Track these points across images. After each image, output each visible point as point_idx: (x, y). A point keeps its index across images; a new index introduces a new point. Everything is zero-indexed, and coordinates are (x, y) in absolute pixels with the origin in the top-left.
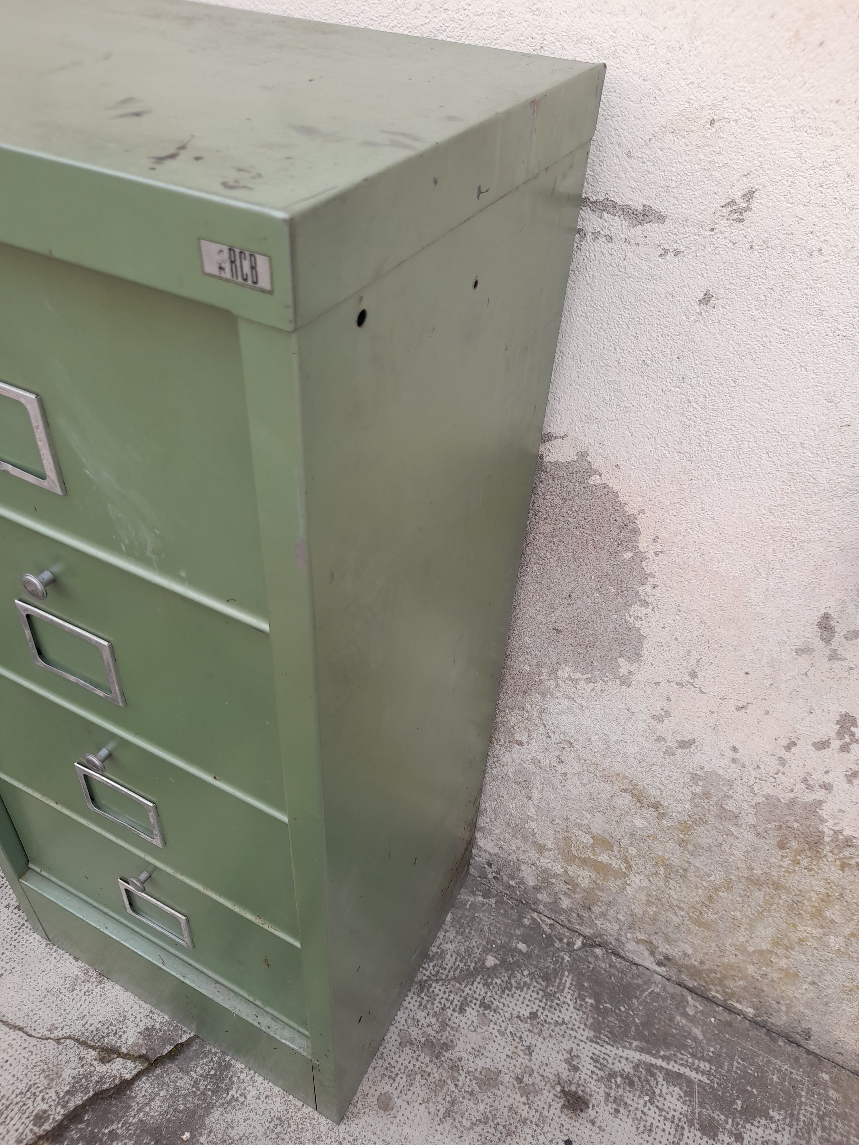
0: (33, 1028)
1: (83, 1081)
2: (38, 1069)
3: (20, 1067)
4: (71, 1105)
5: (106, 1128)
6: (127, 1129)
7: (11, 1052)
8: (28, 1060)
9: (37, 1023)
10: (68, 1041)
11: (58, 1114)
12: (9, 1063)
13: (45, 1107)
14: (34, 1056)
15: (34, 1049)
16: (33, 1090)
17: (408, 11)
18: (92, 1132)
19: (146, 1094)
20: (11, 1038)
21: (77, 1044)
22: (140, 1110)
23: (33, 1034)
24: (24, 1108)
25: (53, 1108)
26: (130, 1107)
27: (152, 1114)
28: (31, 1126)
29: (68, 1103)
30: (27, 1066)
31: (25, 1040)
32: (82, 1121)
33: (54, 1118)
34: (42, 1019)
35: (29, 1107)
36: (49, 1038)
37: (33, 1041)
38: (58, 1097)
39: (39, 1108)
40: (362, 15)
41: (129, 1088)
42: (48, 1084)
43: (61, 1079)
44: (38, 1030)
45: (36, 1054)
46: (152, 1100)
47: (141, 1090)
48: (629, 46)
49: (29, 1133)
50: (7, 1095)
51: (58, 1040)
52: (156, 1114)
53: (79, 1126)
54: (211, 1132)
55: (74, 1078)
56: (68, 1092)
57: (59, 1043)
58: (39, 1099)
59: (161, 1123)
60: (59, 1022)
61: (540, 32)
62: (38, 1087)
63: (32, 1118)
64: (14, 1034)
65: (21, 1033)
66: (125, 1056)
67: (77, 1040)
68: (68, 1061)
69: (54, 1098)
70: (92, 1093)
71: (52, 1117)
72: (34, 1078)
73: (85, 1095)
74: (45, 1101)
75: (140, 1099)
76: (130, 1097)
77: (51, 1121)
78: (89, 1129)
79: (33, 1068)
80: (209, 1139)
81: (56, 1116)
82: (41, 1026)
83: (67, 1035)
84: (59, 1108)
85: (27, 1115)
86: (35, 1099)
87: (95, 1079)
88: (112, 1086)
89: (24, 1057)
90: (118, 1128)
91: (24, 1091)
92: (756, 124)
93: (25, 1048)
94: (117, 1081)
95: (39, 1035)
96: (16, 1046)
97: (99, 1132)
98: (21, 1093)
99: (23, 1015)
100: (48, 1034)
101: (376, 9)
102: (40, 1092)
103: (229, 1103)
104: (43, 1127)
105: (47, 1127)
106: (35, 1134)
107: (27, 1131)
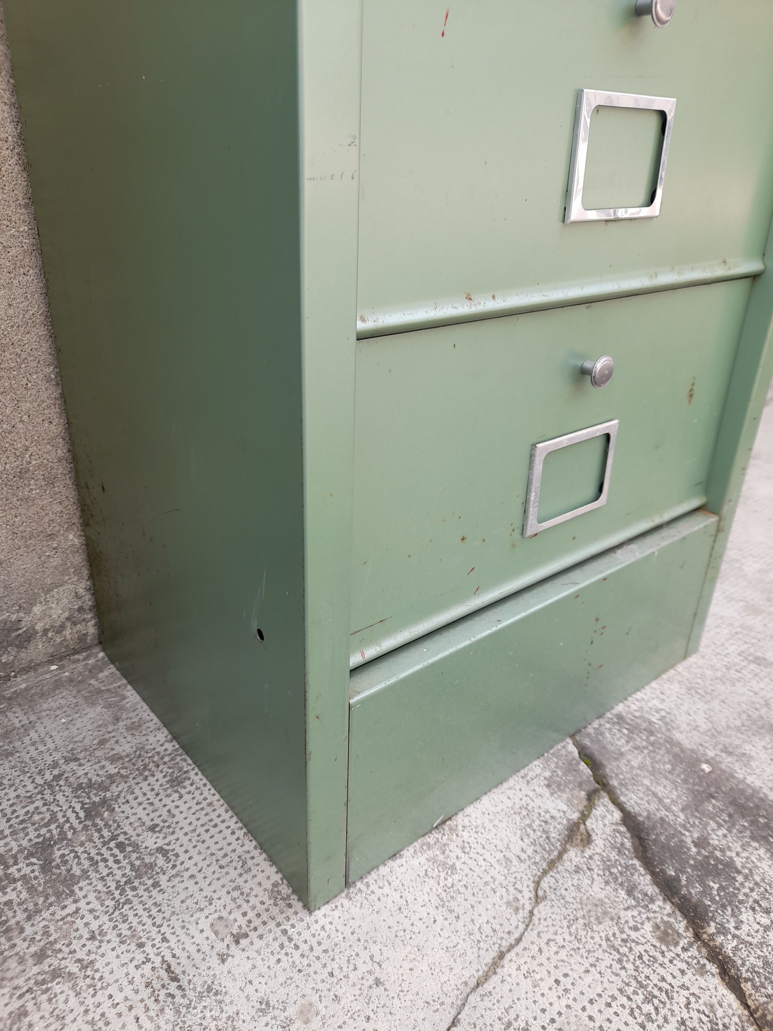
0: (505, 936)
1: (614, 870)
2: (582, 933)
3: (572, 961)
4: (652, 890)
5: (689, 849)
6: (693, 825)
7: (541, 973)
8: (563, 947)
9: (498, 927)
10: (544, 884)
11: (663, 908)
12: (561, 978)
13: (648, 927)
14: (559, 939)
15: (545, 937)
16: (617, 943)
18: (694, 867)
19: (645, 799)
20: (514, 973)
21: (551, 873)
22: (668, 809)
23: (517, 935)
24: (646, 958)
25: (651, 915)
26: (662, 819)
27: (674, 797)
28: (679, 950)
29: (646, 895)
30: (573, 949)
31: (525, 949)
32: (678, 879)
33: (669, 915)
34: (492, 920)
35: (645, 951)
36: (531, 913)
37: (530, 936)
38: (635, 907)
39: (649, 936)
41: (635, 817)
42: (612, 919)
43: (606, 900)
44: (512, 928)
45: (556, 934)
46: (655, 794)
47: (638, 805)
49: (690, 954)
50: (621, 985)
51: (537, 899)
52: (675, 793)
53: (684, 882)
54: (701, 745)
55: (607, 883)
56: (630, 893)
57: (545, 898)
58: (634, 935)
59: (689, 789)
60: (505, 894)
62: (614, 935)
63: (664, 948)
64: (508, 967)
65: (511, 955)
66: (584, 817)
67: (545, 872)
68: (578, 888)
69: (635, 913)
70: (636, 862)
71: (666, 918)
72: (597, 939)
73: (636, 870)
74: (639, 926)
75: (653, 807)
76: (648, 817)
77: (672, 920)
78: (689, 870)
79: (579, 941)
80: (710, 748)
81: (666, 912)
82: (505, 923)
83: (532, 886)
84: (654, 907)
85: (658, 955)
86: (633, 941)
87: (614, 855)
88: (628, 835)
89: (556, 953)
90: (691, 836)
91: (618, 956)
93: (540, 950)
94: (623, 829)
95: (522, 927)
96: (533, 965)
97: (694, 859)
98: (620, 961)
99: (475, 950)
100: (523, 914)
102: (622, 932)
103: (666, 724)
104: (681, 931)
105: (681, 925)
106: (691, 944)
107: (685, 955)
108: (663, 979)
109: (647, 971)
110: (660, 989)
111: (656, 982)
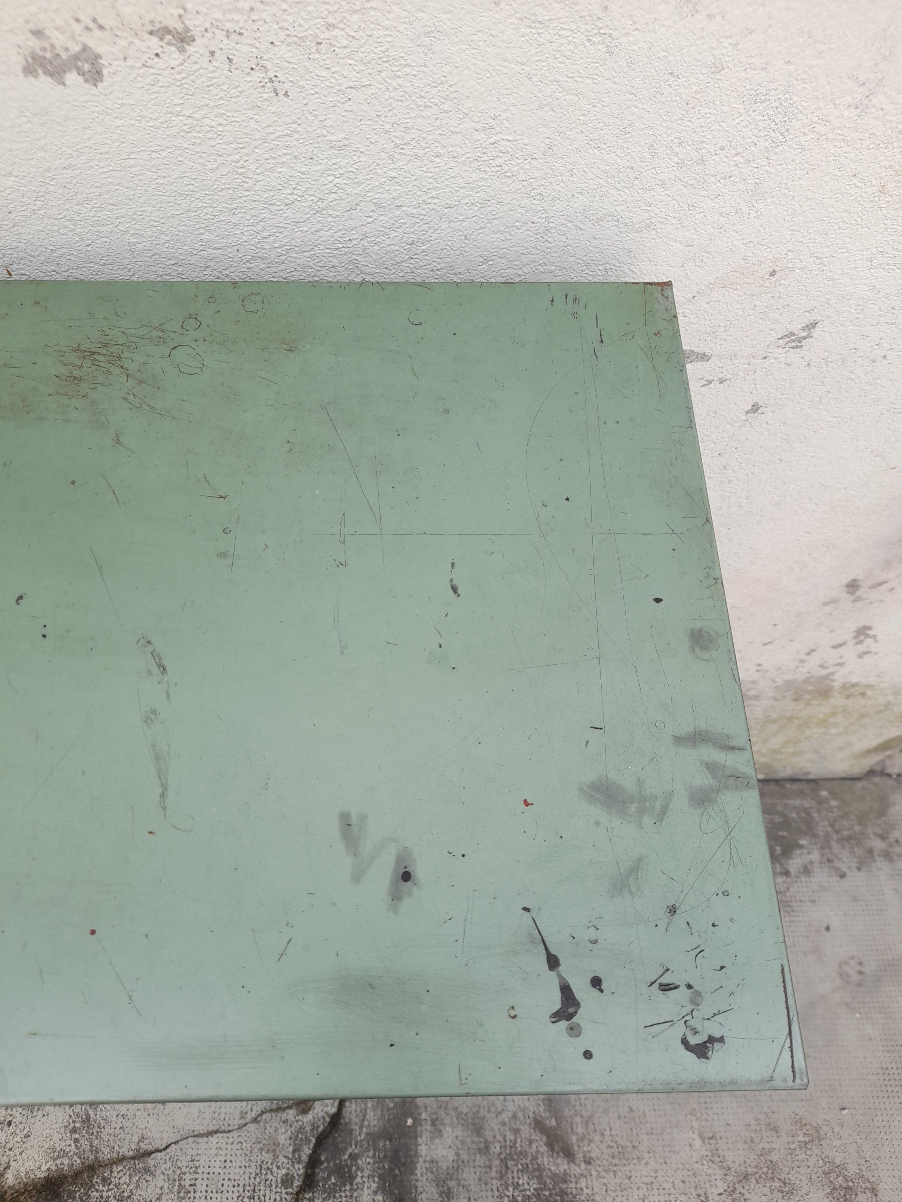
0: (226, 1125)
1: (300, 1136)
2: (256, 1150)
3: (240, 1158)
4: (305, 1158)
5: (344, 1155)
6: (361, 1146)
7: (223, 1153)
8: (242, 1149)
9: (227, 1119)
10: (264, 1116)
11: (299, 1170)
12: (228, 1161)
13: (284, 1171)
14: (245, 1144)
15: (240, 1139)
16: (264, 1166)
17: (337, 213)
18: (335, 1165)
19: (358, 1113)
20: (214, 1143)
21: (273, 1114)
22: (361, 1128)
23: (230, 1128)
24: (268, 1182)
25: (291, 1168)
26: (352, 1130)
27: (372, 1124)
28: (284, 1191)
29: (300, 1158)
30: (245, 1154)
31: (228, 1137)
32: (321, 1163)
33: (298, 1175)
34: (228, 1114)
35: (271, 1180)
36: (246, 1124)
37: (235, 1134)
38: (289, 1159)
39: (280, 1175)
40: (261, 223)
41: (340, 1118)
42: (274, 1156)
43: (281, 1146)
44: (232, 1124)
45: (246, 1142)
46: (365, 1115)
47: (351, 1113)
48: (668, 218)
49: (286, 1197)
50: (247, 1183)
51: (255, 1120)
52: (376, 1122)
53: (322, 1167)
54: (426, 1108)
55: (290, 1138)
56: (294, 1151)
57: (258, 1122)
58: (275, 1169)
59: (385, 1126)
60: (244, 1107)
61: (544, 216)
62: (267, 1162)
63: (280, 1185)
64: (214, 1139)
65: (220, 1135)
67: (271, 1111)
68: (276, 1130)
69: (286, 1161)
70: (314, 1140)
71: (295, 1175)
72: (258, 1158)
73: (309, 1144)
74: (281, 1168)
75: (355, 1120)
76: (346, 1124)
77: (297, 1178)
78: (332, 1164)
79: (251, 1152)
80: (428, 1113)
81: (298, 1172)
82: (232, 1119)
83: (260, 1111)
84: (296, 1166)
85: (274, 1186)
86: (271, 1172)
87: (308, 1129)
88: (326, 1125)
89: (237, 1150)
90: (353, 1150)
91: (258, 1172)
92: (825, 268)
93: (232, 1143)
94: (328, 1119)
95: (236, 1127)
96: (224, 1147)
97: (341, 1162)
98: (257, 1174)
99: (210, 1121)
100: (243, 1122)
101: (285, 215)
102: (272, 1164)
104: (295, 1185)
105: (297, 1183)
106: (291, 1194)
107: (284, 1195)
108: (264, 1196)
109: (262, 1187)
110: (259, 1198)
111: (261, 1194)
